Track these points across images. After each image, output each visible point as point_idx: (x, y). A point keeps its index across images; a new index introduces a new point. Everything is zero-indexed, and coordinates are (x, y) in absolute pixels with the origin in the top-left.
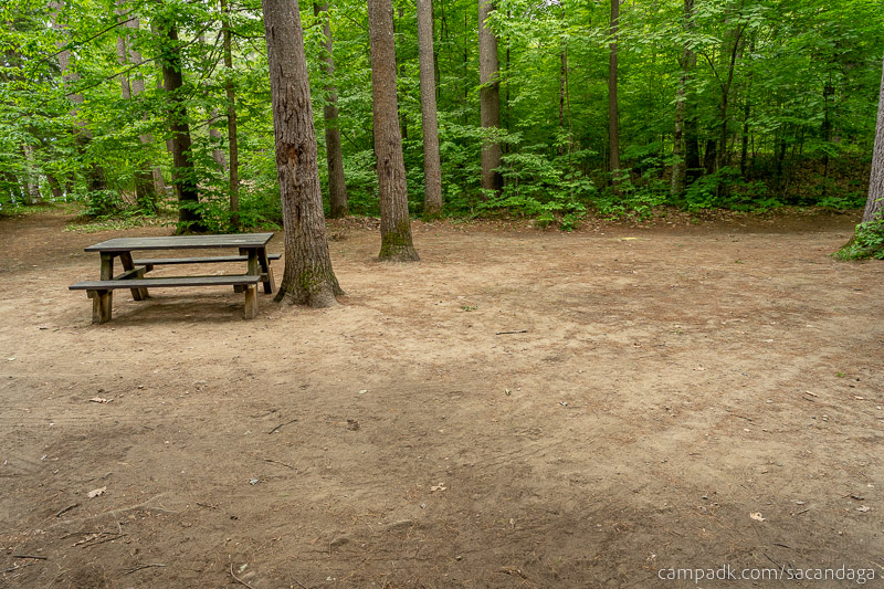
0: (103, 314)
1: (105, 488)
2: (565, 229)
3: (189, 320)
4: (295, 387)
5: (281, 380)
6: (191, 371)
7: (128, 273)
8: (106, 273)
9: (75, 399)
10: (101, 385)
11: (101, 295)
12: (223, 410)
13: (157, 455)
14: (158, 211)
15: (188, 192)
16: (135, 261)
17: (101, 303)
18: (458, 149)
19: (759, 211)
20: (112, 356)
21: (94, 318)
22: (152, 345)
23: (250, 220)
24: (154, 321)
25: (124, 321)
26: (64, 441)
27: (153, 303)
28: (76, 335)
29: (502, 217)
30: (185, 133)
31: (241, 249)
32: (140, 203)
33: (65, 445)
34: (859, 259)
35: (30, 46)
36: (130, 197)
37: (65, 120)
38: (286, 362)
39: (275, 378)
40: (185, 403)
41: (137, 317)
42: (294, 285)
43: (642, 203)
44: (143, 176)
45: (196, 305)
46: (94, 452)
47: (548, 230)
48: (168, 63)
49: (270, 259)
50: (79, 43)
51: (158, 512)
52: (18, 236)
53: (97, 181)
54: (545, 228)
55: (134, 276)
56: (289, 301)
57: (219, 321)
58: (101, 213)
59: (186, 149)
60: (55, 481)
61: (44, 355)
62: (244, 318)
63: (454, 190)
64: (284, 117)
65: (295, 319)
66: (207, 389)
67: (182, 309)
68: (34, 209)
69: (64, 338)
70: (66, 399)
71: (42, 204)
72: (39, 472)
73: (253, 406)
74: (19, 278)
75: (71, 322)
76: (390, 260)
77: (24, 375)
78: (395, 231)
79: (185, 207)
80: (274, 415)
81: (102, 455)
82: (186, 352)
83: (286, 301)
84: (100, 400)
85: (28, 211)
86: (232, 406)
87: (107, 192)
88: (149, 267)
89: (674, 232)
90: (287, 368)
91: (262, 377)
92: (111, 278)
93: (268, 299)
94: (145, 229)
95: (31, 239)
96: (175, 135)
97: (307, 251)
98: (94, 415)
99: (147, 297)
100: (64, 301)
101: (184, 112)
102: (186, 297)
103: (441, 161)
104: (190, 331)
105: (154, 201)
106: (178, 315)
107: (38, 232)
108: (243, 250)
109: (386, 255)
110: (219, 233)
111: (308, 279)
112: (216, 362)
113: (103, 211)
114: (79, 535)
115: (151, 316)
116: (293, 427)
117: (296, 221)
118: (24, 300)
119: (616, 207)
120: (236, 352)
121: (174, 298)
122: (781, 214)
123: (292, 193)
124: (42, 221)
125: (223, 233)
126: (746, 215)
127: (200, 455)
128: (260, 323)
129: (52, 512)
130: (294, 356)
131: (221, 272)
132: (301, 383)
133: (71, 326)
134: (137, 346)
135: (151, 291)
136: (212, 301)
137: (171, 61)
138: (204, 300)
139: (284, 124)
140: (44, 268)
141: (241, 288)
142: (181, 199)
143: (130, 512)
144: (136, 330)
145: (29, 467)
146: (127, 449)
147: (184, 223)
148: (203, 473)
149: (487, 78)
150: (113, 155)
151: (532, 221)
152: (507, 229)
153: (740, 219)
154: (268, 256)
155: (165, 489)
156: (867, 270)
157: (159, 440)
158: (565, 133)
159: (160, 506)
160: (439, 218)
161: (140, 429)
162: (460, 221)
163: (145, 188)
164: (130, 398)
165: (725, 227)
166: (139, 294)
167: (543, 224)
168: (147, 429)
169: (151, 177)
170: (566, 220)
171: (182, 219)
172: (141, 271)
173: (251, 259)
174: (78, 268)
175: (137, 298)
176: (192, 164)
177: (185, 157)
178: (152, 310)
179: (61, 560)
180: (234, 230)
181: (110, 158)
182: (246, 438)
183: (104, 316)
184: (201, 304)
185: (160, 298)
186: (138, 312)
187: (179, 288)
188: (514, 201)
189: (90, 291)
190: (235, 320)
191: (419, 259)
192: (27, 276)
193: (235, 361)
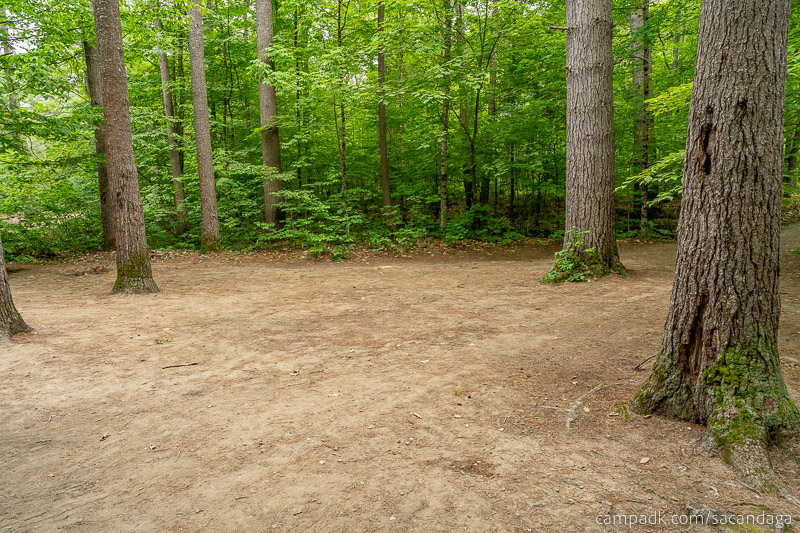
2: (335, 259)
18: (235, 185)
19: (505, 242)
29: (280, 249)
34: (557, 281)
43: (404, 235)
47: (320, 261)
54: (316, 258)
63: (231, 223)
76: (123, 291)
78: (130, 263)
89: (432, 261)
103: (218, 197)
109: (119, 288)
119: (383, 239)
122: (522, 245)
126: (494, 245)
149: (267, 121)
151: (306, 252)
152: (281, 260)
153: (489, 249)
156: (559, 291)
158: (335, 173)
160: (215, 250)
162: (238, 253)
165: (474, 256)
167: (315, 255)
170: (335, 251)
188: (288, 234)
191: (159, 290)
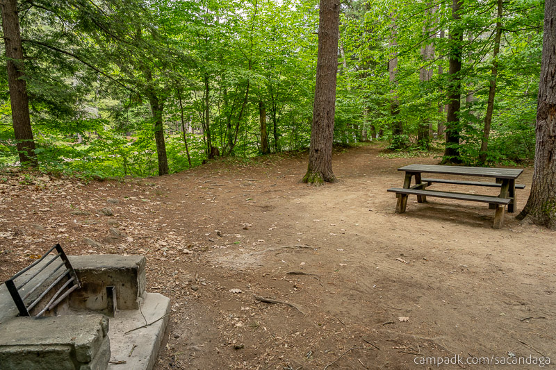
0: (402, 208)
1: (408, 318)
3: (452, 221)
4: (541, 290)
5: (527, 281)
6: (456, 256)
7: (418, 185)
8: (407, 184)
9: (388, 256)
10: (402, 251)
11: (402, 196)
12: (481, 291)
13: (438, 308)
14: (429, 148)
15: (453, 138)
16: (422, 179)
17: (402, 201)
20: (407, 235)
21: (397, 209)
22: (430, 233)
23: (495, 158)
24: (430, 217)
25: (412, 214)
26: (384, 280)
27: (429, 206)
28: (387, 218)
30: (457, 100)
31: (497, 179)
32: (419, 143)
33: (385, 282)
35: (380, 57)
36: (413, 138)
37: (388, 95)
38: (531, 268)
39: (522, 278)
40: (454, 277)
41: (420, 213)
42: (537, 210)
44: (424, 127)
45: (457, 212)
46: (400, 292)
48: (455, 56)
49: (516, 188)
50: (405, 52)
51: (443, 348)
52: (357, 157)
53: (398, 129)
55: (421, 188)
56: (530, 221)
57: (473, 225)
58: (397, 148)
59: (457, 110)
60: (380, 302)
61: (371, 226)
62: (492, 227)
64: (550, 84)
65: (535, 235)
66: (469, 272)
67: (448, 213)
68: (364, 144)
69: (381, 218)
70: (383, 255)
71: (368, 141)
72: (372, 294)
73: (505, 294)
74: (358, 181)
75: (383, 209)
77: (362, 235)
79: (451, 146)
80: (523, 307)
81: (405, 296)
82: (452, 242)
83: (526, 221)
84: (402, 260)
85: (361, 145)
86: (489, 290)
87: (403, 136)
88: (429, 183)
90: (532, 273)
91: (510, 274)
92: (409, 188)
93: (511, 216)
94: (420, 159)
95: (362, 160)
96: (452, 101)
97: (552, 186)
98: (399, 269)
99: (425, 201)
100: (380, 196)
101: (459, 86)
102: (449, 205)
104: (454, 228)
105: (428, 142)
106: (445, 217)
107: (366, 156)
108: (498, 179)
110: (470, 165)
111: (550, 207)
112: (474, 254)
113: (399, 146)
114: (396, 343)
115: (428, 214)
116: (541, 323)
117: (546, 162)
118: (360, 193)
120: (488, 251)
121: (442, 204)
123: (547, 141)
124: (368, 151)
125: (473, 166)
127: (468, 319)
128: (506, 233)
129: (380, 321)
130: (537, 265)
131: (473, 192)
132: (545, 288)
133: (384, 212)
134: (422, 232)
135: (428, 198)
136: (468, 211)
137: (457, 55)
138: (462, 209)
139: (549, 90)
140: (370, 176)
141: (494, 206)
142: (447, 142)
143: (425, 340)
144: (420, 221)
145: (368, 289)
146: (419, 297)
147: (448, 157)
148: (470, 332)
150: (412, 115)
154: (516, 185)
155: (446, 334)
157: (439, 298)
159: (443, 344)
161: (426, 286)
163: (424, 134)
164: (419, 264)
166: (421, 199)
168: (429, 288)
169: (428, 127)
171: (446, 154)
172: (425, 186)
173: (503, 187)
174: (386, 179)
175: (420, 201)
176: (458, 120)
177: (456, 115)
178: (429, 211)
179: (387, 353)
180: (480, 164)
181: (410, 116)
182: (501, 318)
183: (402, 210)
184: (460, 212)
185: (433, 203)
186: (420, 210)
187: (445, 199)
189: (398, 193)
190: (486, 227)
192: (362, 180)
193: (488, 257)
